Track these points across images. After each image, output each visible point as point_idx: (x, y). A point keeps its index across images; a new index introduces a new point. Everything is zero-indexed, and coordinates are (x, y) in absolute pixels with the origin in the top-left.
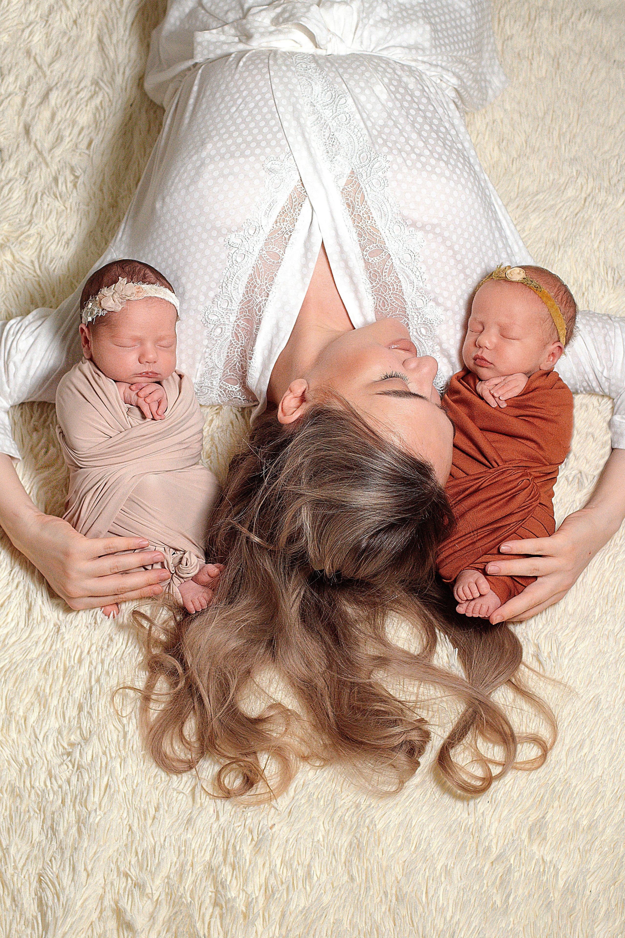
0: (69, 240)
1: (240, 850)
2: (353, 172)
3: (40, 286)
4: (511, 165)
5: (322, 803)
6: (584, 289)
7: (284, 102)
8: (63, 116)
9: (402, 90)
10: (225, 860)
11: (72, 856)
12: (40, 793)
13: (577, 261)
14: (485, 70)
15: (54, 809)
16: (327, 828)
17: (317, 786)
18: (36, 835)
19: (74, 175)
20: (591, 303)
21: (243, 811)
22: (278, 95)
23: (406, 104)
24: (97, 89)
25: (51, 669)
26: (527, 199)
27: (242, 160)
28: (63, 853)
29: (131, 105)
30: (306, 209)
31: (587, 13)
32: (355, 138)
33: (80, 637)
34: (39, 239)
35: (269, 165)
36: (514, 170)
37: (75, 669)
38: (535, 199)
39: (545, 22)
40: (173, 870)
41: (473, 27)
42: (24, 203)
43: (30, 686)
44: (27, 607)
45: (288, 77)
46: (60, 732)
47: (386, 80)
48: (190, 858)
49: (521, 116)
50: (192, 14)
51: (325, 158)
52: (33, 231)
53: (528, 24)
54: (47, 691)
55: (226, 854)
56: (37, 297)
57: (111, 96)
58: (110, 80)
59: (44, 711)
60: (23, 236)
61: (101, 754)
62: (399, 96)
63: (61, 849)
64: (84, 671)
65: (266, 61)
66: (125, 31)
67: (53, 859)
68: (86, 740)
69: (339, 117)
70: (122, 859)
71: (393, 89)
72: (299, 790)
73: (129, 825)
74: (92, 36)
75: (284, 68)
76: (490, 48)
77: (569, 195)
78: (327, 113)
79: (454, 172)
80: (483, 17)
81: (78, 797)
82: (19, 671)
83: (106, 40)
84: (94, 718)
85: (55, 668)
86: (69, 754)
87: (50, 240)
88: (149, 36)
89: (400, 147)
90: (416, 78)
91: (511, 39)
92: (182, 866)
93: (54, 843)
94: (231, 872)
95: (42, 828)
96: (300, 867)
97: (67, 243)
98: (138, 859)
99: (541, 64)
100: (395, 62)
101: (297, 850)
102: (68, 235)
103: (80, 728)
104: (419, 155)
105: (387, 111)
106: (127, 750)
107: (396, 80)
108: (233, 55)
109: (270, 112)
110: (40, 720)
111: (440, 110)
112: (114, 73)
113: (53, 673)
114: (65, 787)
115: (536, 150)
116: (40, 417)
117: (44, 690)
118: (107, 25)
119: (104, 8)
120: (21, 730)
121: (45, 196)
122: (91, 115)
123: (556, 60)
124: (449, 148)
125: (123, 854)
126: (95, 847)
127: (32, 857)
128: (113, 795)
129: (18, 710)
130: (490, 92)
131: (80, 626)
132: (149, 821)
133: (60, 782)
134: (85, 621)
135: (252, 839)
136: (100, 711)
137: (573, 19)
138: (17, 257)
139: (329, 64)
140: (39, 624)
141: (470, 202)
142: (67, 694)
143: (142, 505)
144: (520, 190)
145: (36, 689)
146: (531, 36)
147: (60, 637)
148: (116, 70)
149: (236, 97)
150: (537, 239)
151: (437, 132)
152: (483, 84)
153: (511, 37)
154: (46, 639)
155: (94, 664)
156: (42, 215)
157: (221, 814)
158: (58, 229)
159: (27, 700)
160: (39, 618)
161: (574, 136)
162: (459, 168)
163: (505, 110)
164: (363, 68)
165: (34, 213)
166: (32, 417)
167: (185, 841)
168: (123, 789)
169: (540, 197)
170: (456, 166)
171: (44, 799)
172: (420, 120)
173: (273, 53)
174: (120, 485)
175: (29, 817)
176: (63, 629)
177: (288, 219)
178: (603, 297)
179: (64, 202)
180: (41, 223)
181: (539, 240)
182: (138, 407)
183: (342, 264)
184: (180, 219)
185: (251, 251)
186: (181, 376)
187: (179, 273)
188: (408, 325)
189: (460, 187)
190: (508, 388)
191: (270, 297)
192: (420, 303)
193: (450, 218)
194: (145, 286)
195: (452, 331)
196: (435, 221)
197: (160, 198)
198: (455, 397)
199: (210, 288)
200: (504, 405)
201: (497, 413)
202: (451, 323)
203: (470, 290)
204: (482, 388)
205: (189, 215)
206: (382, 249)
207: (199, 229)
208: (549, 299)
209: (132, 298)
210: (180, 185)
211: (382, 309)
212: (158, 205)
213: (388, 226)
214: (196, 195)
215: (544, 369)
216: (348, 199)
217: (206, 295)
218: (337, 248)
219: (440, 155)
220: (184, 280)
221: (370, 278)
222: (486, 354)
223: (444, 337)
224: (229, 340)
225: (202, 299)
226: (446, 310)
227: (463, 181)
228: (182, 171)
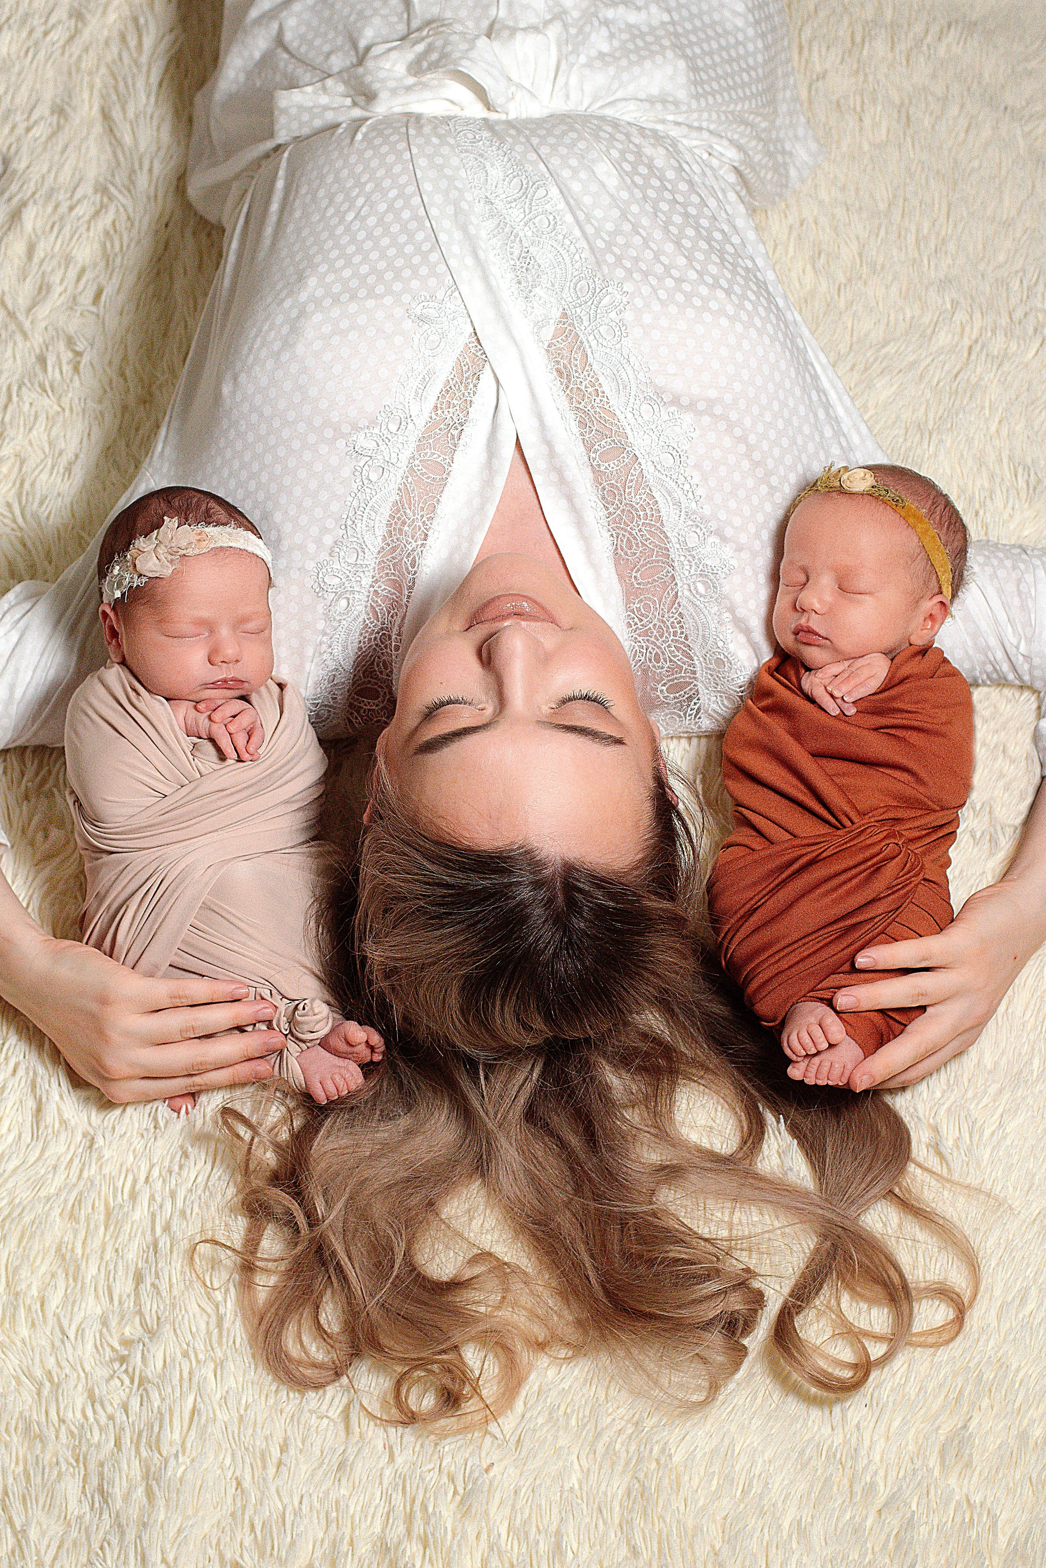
0: (71, 464)
1: (434, 1513)
2: (565, 315)
3: (24, 545)
4: (836, 297)
5: (573, 1422)
6: (977, 505)
7: (438, 199)
8: (49, 250)
9: (644, 170)
10: (409, 1531)
11: (140, 1537)
12: (76, 1431)
13: (962, 455)
14: (782, 134)
15: (101, 1457)
16: (585, 1465)
17: (564, 1393)
18: (73, 1505)
19: (73, 351)
20: (991, 527)
21: (436, 1444)
22: (427, 187)
23: (651, 193)
24: (105, 200)
25: (82, 1212)
26: (868, 355)
27: (370, 303)
28: (123, 1534)
29: (167, 226)
30: (487, 382)
31: (953, 27)
32: (565, 256)
33: (131, 1153)
34: (18, 464)
35: (418, 311)
36: (842, 304)
37: (126, 1209)
38: (884, 351)
39: (880, 46)
40: (318, 1554)
41: (760, 58)
43: (47, 1245)
44: (34, 1107)
45: (442, 156)
46: (105, 1323)
47: (615, 154)
48: (348, 1531)
49: (848, 210)
50: (266, 61)
51: (516, 292)
53: (850, 52)
54: (79, 1251)
55: (409, 1520)
56: (21, 565)
57: (130, 210)
58: (127, 183)
59: (75, 1286)
61: (179, 1355)
62: (639, 180)
63: (120, 1527)
64: (140, 1213)
65: (404, 130)
66: (148, 97)
67: (106, 1545)
68: (152, 1334)
69: (536, 221)
70: (228, 1539)
71: (627, 167)
72: (531, 1402)
73: (237, 1479)
74: (91, 108)
75: (435, 140)
76: (788, 94)
77: (941, 343)
78: (516, 215)
79: (741, 306)
80: (775, 42)
81: (145, 1434)
82: (27, 1219)
83: (117, 114)
84: (164, 1294)
85: (90, 1210)
86: (123, 1360)
87: (37, 466)
88: (191, 104)
89: (645, 269)
90: (667, 149)
91: (824, 77)
92: (334, 1545)
93: (106, 1516)
94: (422, 1552)
95: (84, 1492)
96: (543, 1536)
97: (69, 469)
98: (256, 1537)
99: (877, 119)
100: (629, 123)
101: (534, 1507)
102: (69, 455)
103: (140, 1313)
104: (679, 281)
105: (618, 207)
106: (225, 1347)
107: (632, 152)
108: (344, 125)
109: (416, 218)
110: (69, 1302)
111: (712, 203)
112: (133, 171)
113: (88, 1219)
114: (120, 1417)
115: (878, 267)
116: (38, 773)
117: (73, 1250)
118: (116, 89)
119: (109, 59)
120: (37, 1322)
121: (24, 389)
122: (96, 246)
123: (903, 110)
124: (730, 267)
125: (228, 1528)
126: (179, 1521)
127: (68, 1544)
128: (205, 1426)
129: (29, 1286)
130: (793, 173)
131: (128, 1134)
132: (272, 1471)
133: (110, 1410)
134: (136, 1125)
135: (455, 1492)
136: (174, 1281)
137: (929, 39)
139: (513, 132)
140: (57, 1135)
141: (772, 358)
142: (114, 1254)
143: (228, 916)
144: (855, 339)
145: (59, 1249)
146: (857, 72)
147: (95, 1155)
148: (137, 167)
149: (354, 194)
150: (890, 422)
151: (709, 240)
152: (780, 158)
153: (823, 76)
154: (71, 1160)
155: (159, 1199)
156: (22, 423)
157: (397, 1452)
158: (50, 445)
159: (43, 1269)
160: (57, 1125)
161: (944, 242)
162: (749, 300)
163: (821, 202)
164: (574, 135)
165: (7, 421)
166: (23, 773)
167: (337, 1502)
168: (222, 1416)
169: (890, 349)
171: (84, 1441)
172: (677, 219)
173: (413, 120)
174: (187, 882)
175: (60, 1474)
176: (100, 1142)
177: (455, 402)
178: (1011, 516)
179: (59, 399)
180: (20, 437)
181: (894, 423)
182: (212, 740)
183: (554, 477)
184: (267, 411)
185: (394, 461)
186: (281, 686)
187: (270, 505)
188: (673, 578)
189: (753, 333)
190: (858, 680)
191: (430, 541)
192: (692, 540)
193: (738, 387)
194: (210, 530)
195: (751, 587)
196: (713, 394)
197: (228, 376)
198: (764, 703)
199: (325, 530)
200: (852, 711)
201: (841, 726)
202: (749, 572)
203: (780, 513)
204: (811, 683)
205: (282, 404)
206: (621, 447)
207: (301, 427)
208: (919, 519)
209: (190, 552)
210: (264, 353)
211: (626, 554)
212: (226, 390)
213: (631, 405)
214: (294, 368)
215: (919, 641)
216: (558, 362)
217: (319, 542)
218: (544, 449)
219: (716, 279)
220: (278, 517)
221: (603, 498)
222: (815, 623)
223: (738, 598)
224: (361, 619)
225: (312, 548)
226: (739, 549)
227: (758, 322)
228: (266, 327)
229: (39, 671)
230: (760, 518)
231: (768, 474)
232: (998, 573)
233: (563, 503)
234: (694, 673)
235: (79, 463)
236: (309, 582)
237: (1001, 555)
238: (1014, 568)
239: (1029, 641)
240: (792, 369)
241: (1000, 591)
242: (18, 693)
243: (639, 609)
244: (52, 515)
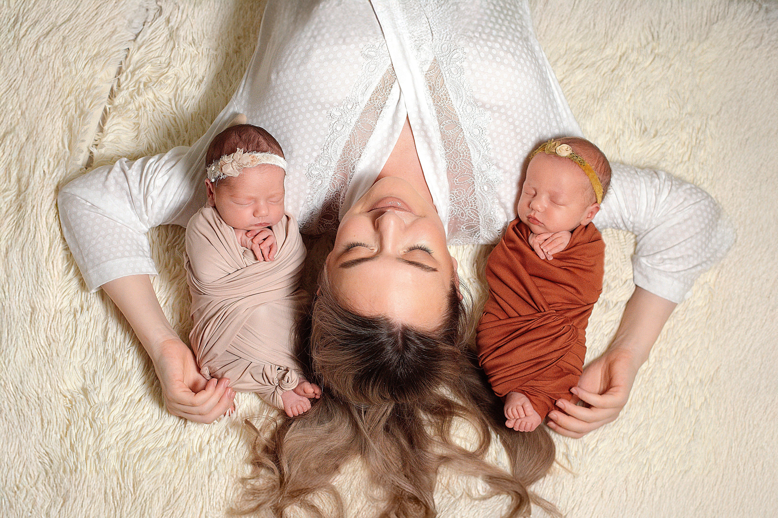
0: (200, 81)
2: (435, 60)
13: (611, 112)
20: (621, 149)
26: (574, 56)
27: (344, 47)
30: (395, 90)
34: (176, 79)
35: (366, 53)
38: (581, 56)
42: (164, 47)
51: (413, 46)
52: (171, 73)
60: (163, 77)
77: (607, 53)
79: (518, 62)
87: (185, 81)
97: (199, 84)
102: (200, 77)
116: (174, 237)
138: (157, 95)
141: (530, 86)
143: (253, 333)
144: (568, 48)
156: (179, 59)
158: (191, 71)
162: (523, 58)
165: (172, 56)
166: (167, 237)
169: (585, 54)
170: (521, 56)
177: (380, 97)
178: (631, 144)
179: (197, 49)
180: (178, 66)
181: (582, 92)
182: (252, 250)
183: (423, 133)
184: (291, 92)
185: (349, 122)
186: (288, 218)
187: (289, 135)
188: (473, 183)
189: (523, 75)
190: (555, 245)
191: (362, 157)
192: (484, 167)
193: (513, 100)
194: (259, 155)
195: (509, 189)
196: (501, 103)
197: (274, 71)
198: (511, 245)
199: (313, 150)
200: (551, 258)
201: (545, 264)
202: (508, 182)
203: (526, 155)
204: (534, 241)
205: (298, 90)
206: (456, 124)
207: (306, 102)
208: (590, 171)
209: (248, 166)
210: (292, 64)
211: (453, 170)
212: (273, 77)
213: (462, 106)
214: (305, 74)
215: (584, 224)
216: (430, 83)
217: (310, 155)
218: (419, 121)
219: (508, 48)
220: (292, 141)
221: (445, 146)
222: (538, 216)
223: (502, 194)
224: (327, 189)
225: (307, 157)
226: (505, 172)
227: (525, 69)
228: (294, 51)
229: (176, 196)
230: (516, 157)
231: (523, 138)
232: (624, 184)
233: (426, 145)
234: (479, 222)
235: (204, 83)
236: (304, 172)
237: (625, 174)
238: (631, 182)
239: (634, 216)
240: (539, 90)
241: (624, 193)
242: (166, 205)
243: (456, 193)
244: (189, 109)
